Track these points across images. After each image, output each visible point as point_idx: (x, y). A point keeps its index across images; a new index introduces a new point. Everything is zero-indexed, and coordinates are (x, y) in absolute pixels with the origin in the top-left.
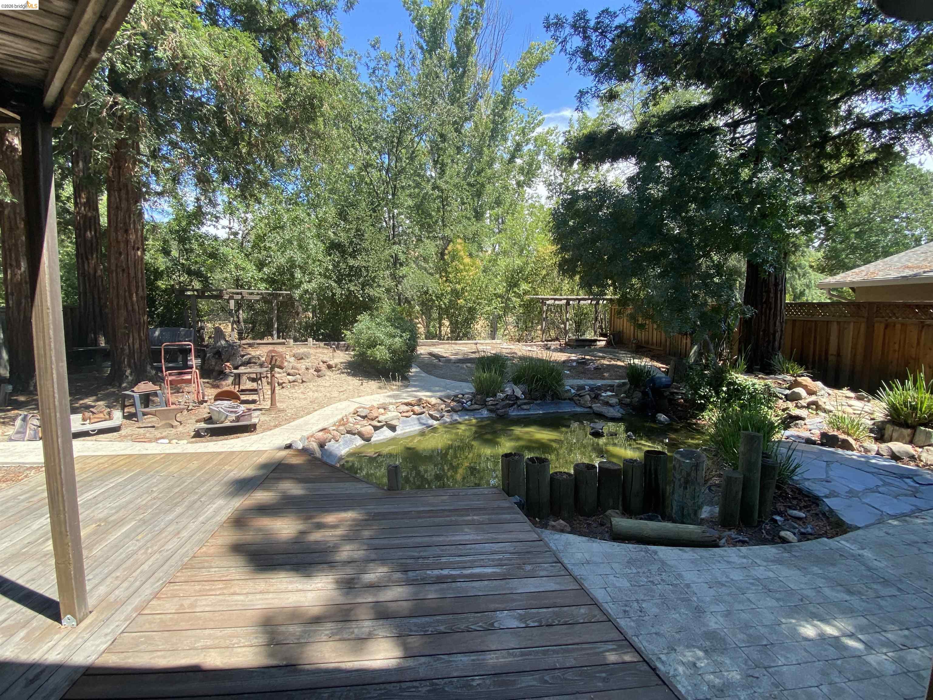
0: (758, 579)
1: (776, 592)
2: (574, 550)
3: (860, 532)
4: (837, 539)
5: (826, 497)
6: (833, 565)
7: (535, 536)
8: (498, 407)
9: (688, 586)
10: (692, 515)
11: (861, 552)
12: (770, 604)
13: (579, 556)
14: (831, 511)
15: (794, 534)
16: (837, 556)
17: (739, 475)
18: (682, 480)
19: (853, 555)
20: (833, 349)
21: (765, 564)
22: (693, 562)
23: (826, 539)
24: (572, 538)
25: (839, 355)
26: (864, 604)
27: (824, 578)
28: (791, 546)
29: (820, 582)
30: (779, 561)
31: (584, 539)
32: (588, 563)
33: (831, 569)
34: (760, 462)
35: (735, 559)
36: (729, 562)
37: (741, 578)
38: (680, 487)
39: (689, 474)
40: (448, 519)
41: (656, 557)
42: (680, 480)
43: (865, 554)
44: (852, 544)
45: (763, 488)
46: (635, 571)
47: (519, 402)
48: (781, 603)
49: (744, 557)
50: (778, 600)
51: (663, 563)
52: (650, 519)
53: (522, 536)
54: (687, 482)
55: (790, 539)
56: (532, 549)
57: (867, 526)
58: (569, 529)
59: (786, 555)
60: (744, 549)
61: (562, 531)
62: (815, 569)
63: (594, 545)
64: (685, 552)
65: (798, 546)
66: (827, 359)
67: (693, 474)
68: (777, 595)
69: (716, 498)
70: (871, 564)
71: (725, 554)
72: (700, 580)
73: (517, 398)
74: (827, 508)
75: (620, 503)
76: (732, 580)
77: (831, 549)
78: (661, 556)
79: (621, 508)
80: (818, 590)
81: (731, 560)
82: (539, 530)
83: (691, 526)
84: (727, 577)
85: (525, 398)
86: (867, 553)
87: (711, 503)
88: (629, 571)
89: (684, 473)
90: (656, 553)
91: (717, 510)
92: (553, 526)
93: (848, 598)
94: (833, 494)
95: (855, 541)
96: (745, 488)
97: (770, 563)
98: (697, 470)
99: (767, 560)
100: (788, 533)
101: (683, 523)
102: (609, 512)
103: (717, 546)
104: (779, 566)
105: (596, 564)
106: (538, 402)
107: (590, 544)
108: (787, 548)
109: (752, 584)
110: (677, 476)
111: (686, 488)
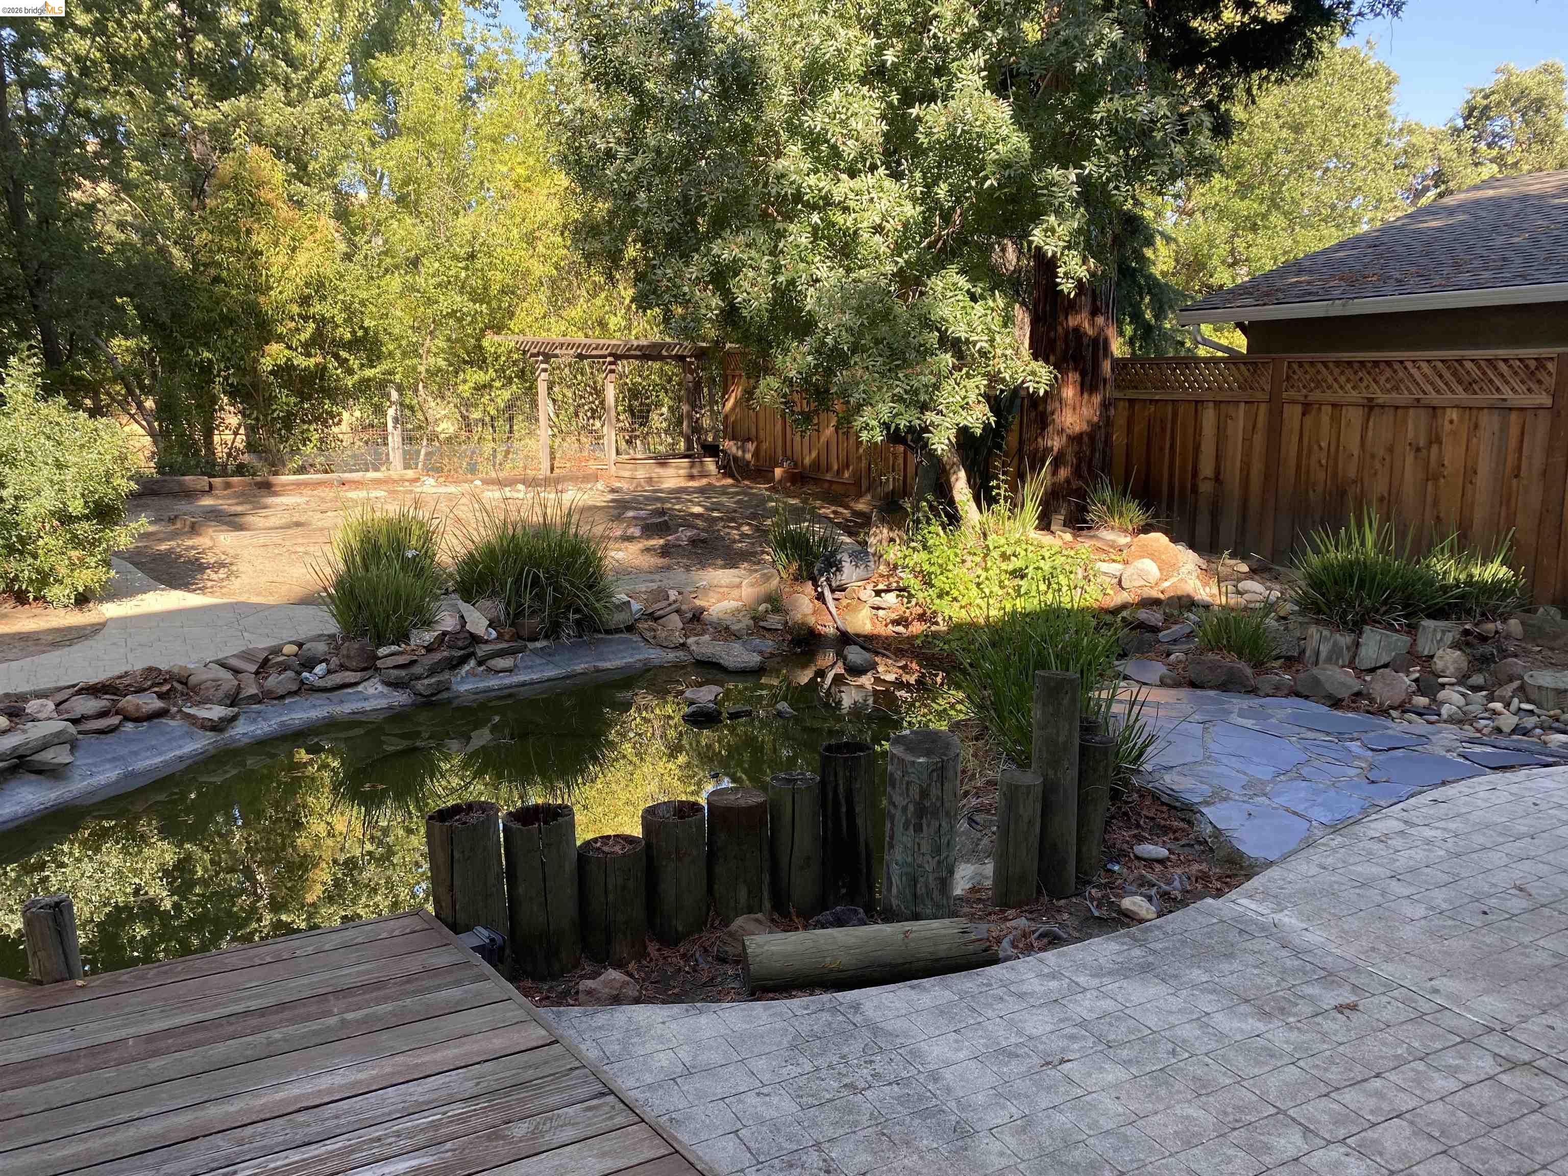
0: (1083, 1024)
1: (1122, 1044)
2: (649, 1048)
3: (1274, 873)
4: (1233, 895)
5: (1207, 803)
6: (1229, 956)
7: (537, 1034)
8: (417, 670)
9: (935, 1077)
10: (936, 894)
11: (1277, 917)
12: (1110, 1078)
13: (663, 1060)
14: (1217, 832)
15: (1150, 899)
16: (1233, 936)
17: (1031, 778)
18: (911, 808)
19: (1263, 928)
20: (1207, 468)
21: (1095, 982)
22: (941, 1011)
23: (1209, 900)
24: (642, 1014)
25: (1217, 479)
26: (1294, 1035)
27: (1214, 991)
28: (1148, 930)
29: (1206, 1003)
30: (1123, 971)
31: (676, 1009)
32: (689, 1072)
33: (1225, 967)
34: (1077, 742)
35: (1033, 984)
36: (1021, 996)
37: (1049, 1028)
38: (906, 828)
39: (924, 794)
40: (260, 1038)
41: (858, 1019)
42: (905, 809)
43: (1286, 920)
44: (1261, 902)
45: (1083, 803)
46: (808, 1067)
47: (482, 650)
48: (1134, 1070)
49: (1053, 976)
50: (1126, 1063)
51: (875, 1030)
52: (839, 922)
53: (498, 1043)
54: (921, 812)
55: (1143, 913)
56: (530, 1074)
57: (1284, 858)
58: (632, 991)
59: (1137, 952)
60: (1051, 956)
61: (617, 1000)
62: (1197, 975)
63: (703, 1020)
64: (925, 989)
65: (1159, 928)
66: (1195, 490)
67: (935, 791)
68: (1125, 1053)
69: (985, 841)
70: (1297, 942)
71: (1012, 976)
72: (961, 1055)
73: (475, 639)
74: (1209, 829)
75: (766, 894)
76: (1030, 1038)
77: (1221, 921)
78: (870, 1013)
79: (767, 905)
80: (1202, 1020)
81: (1025, 988)
82: (547, 1013)
83: (935, 924)
84: (1020, 1033)
85: (500, 637)
86: (1288, 919)
87: (973, 854)
88: (795, 1071)
89: (915, 792)
90: (856, 1007)
91: (989, 868)
92: (590, 992)
93: (1261, 1026)
94: (1219, 796)
95: (1266, 895)
96: (1047, 808)
97: (1105, 980)
98: (942, 779)
99: (1098, 972)
100: (1138, 899)
101: (916, 917)
102: (739, 921)
103: (994, 961)
104: (1125, 984)
105: (708, 1070)
106: (538, 645)
107: (691, 1021)
108: (1138, 935)
109: (1073, 1038)
110: (899, 800)
111: (918, 829)
